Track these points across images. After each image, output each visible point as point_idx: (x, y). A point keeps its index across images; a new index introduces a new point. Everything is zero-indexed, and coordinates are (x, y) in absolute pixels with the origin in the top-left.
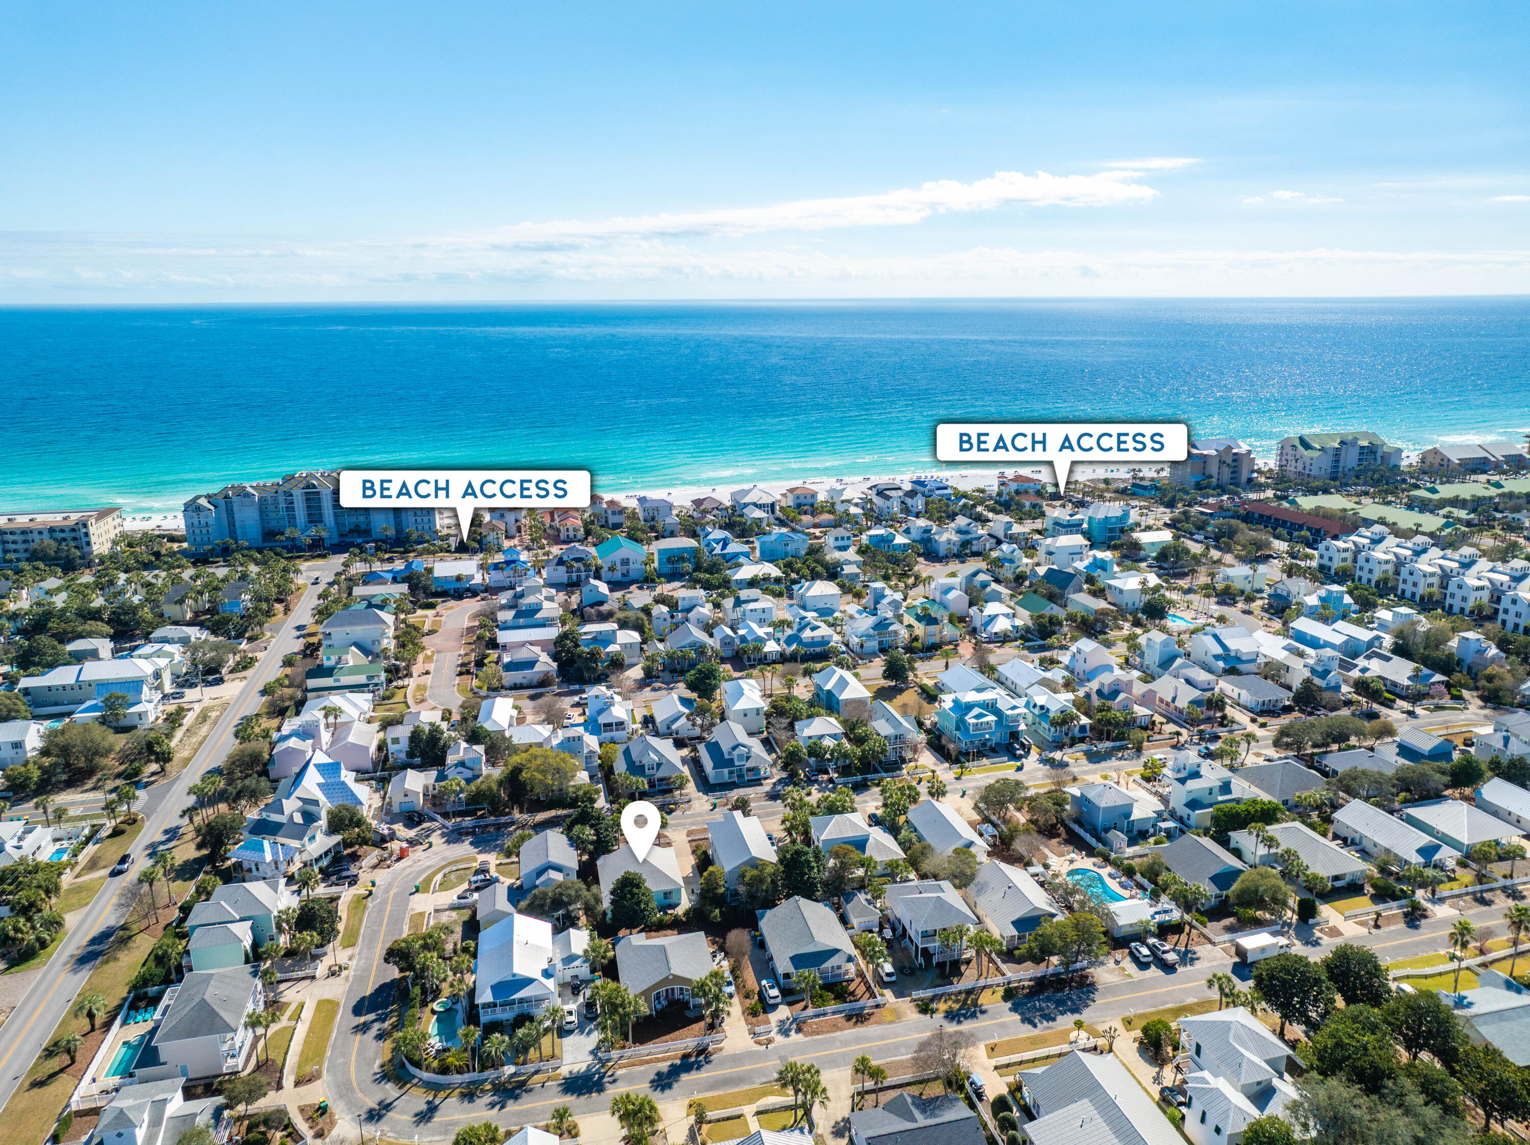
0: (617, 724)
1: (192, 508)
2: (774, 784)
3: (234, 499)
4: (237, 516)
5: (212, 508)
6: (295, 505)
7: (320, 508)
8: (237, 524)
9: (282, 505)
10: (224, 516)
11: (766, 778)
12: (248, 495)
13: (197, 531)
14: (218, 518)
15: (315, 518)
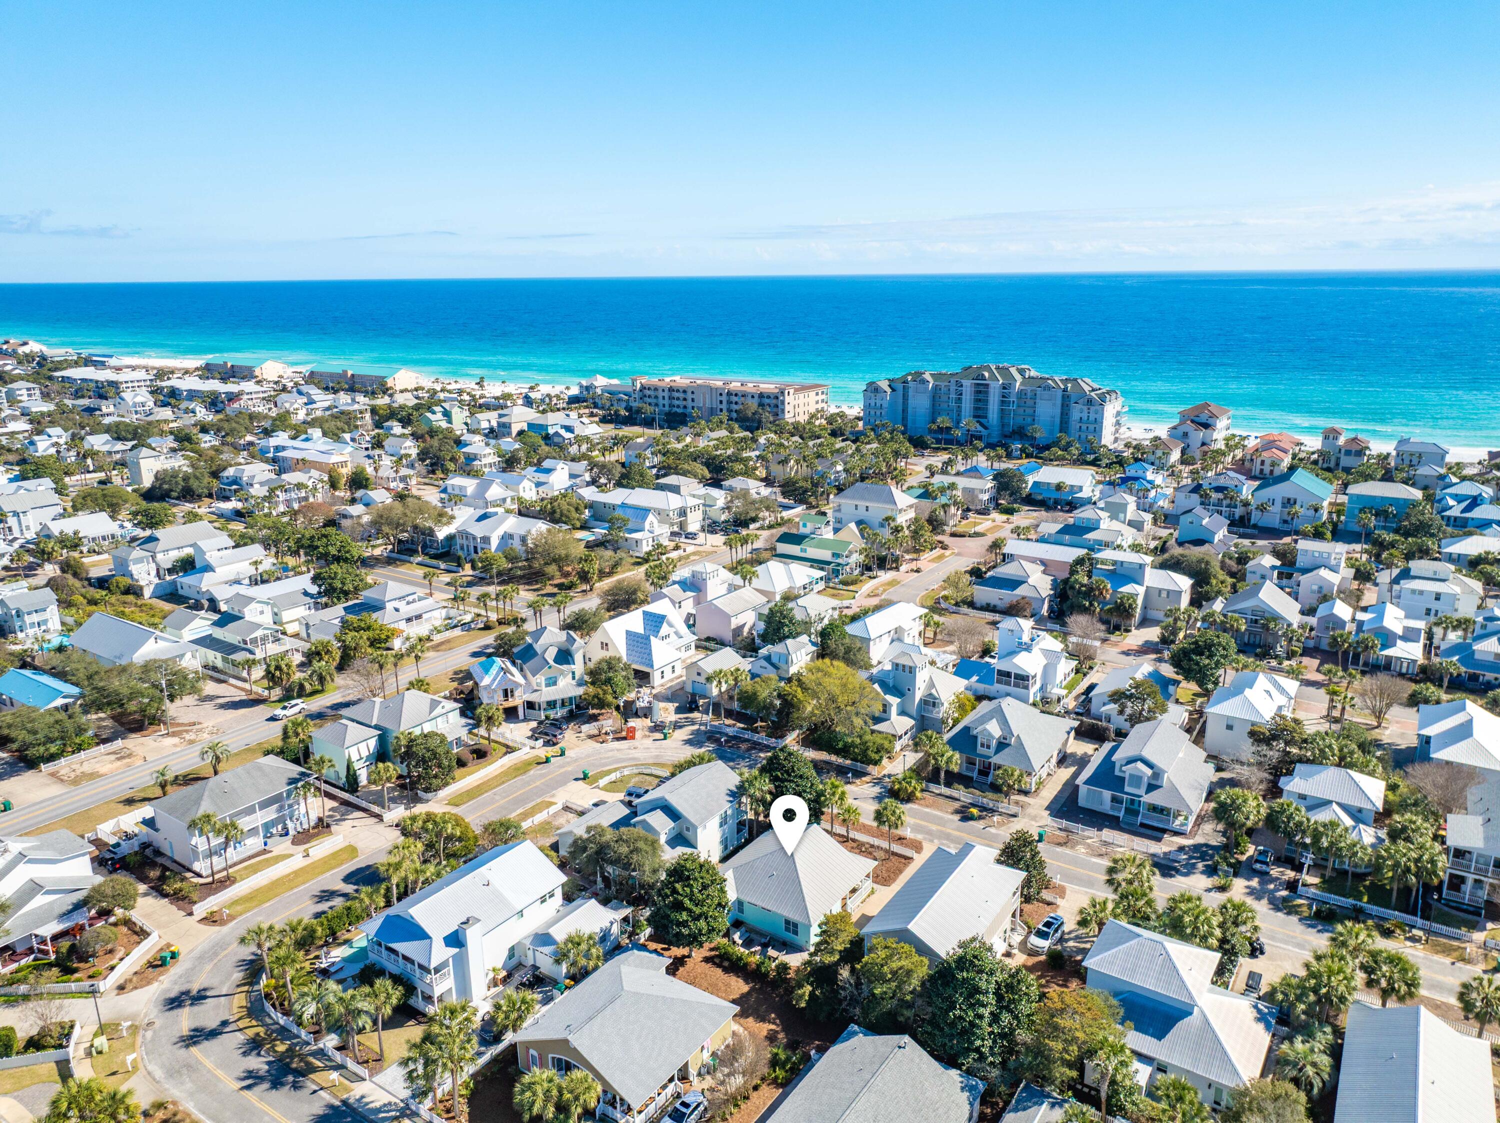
0: (1018, 677)
1: (873, 389)
2: (1181, 849)
3: (911, 384)
4: (911, 402)
5: (889, 390)
6: (964, 397)
7: (986, 402)
8: (910, 410)
9: (953, 396)
10: (901, 400)
11: (1177, 833)
12: (924, 382)
13: (872, 413)
14: (893, 402)
15: (980, 414)
